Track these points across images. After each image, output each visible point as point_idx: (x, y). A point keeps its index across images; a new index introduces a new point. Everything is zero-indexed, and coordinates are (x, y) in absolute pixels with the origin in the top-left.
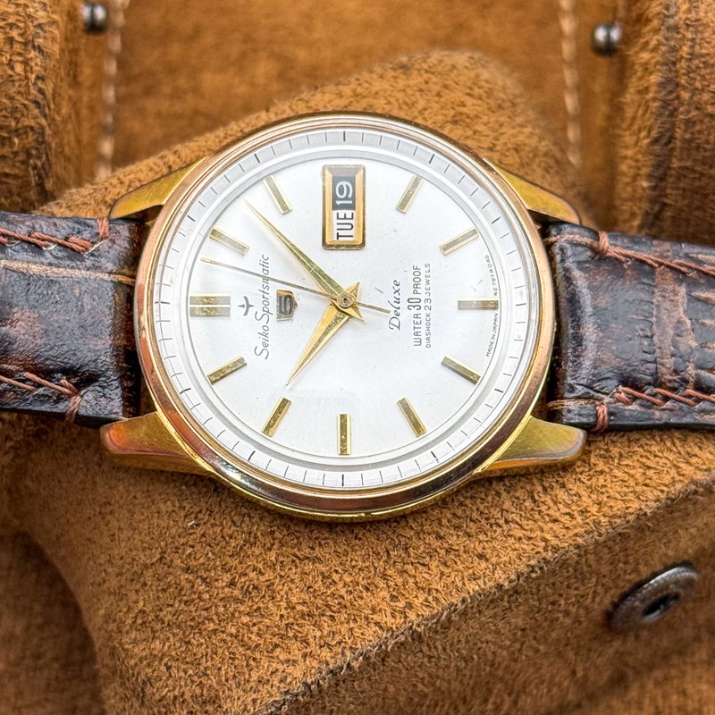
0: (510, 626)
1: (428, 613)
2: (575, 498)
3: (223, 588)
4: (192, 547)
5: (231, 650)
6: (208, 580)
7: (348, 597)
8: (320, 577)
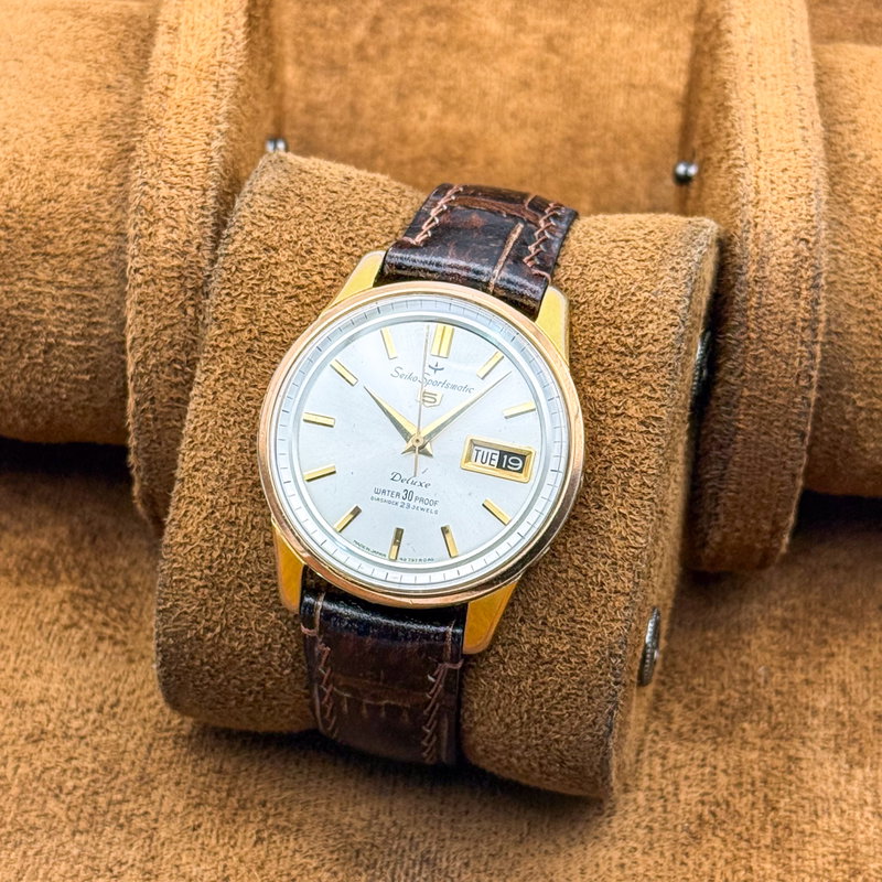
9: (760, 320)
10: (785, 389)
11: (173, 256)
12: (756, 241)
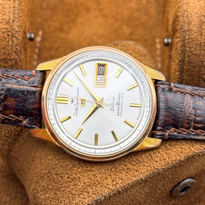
0: (144, 191)
1: (122, 185)
2: (162, 156)
3: (66, 179)
4: (58, 168)
5: (68, 195)
6: (62, 177)
7: (100, 181)
8: (93, 176)
9: (189, 44)
10: (198, 66)
11: (4, 24)
12: (187, 17)
